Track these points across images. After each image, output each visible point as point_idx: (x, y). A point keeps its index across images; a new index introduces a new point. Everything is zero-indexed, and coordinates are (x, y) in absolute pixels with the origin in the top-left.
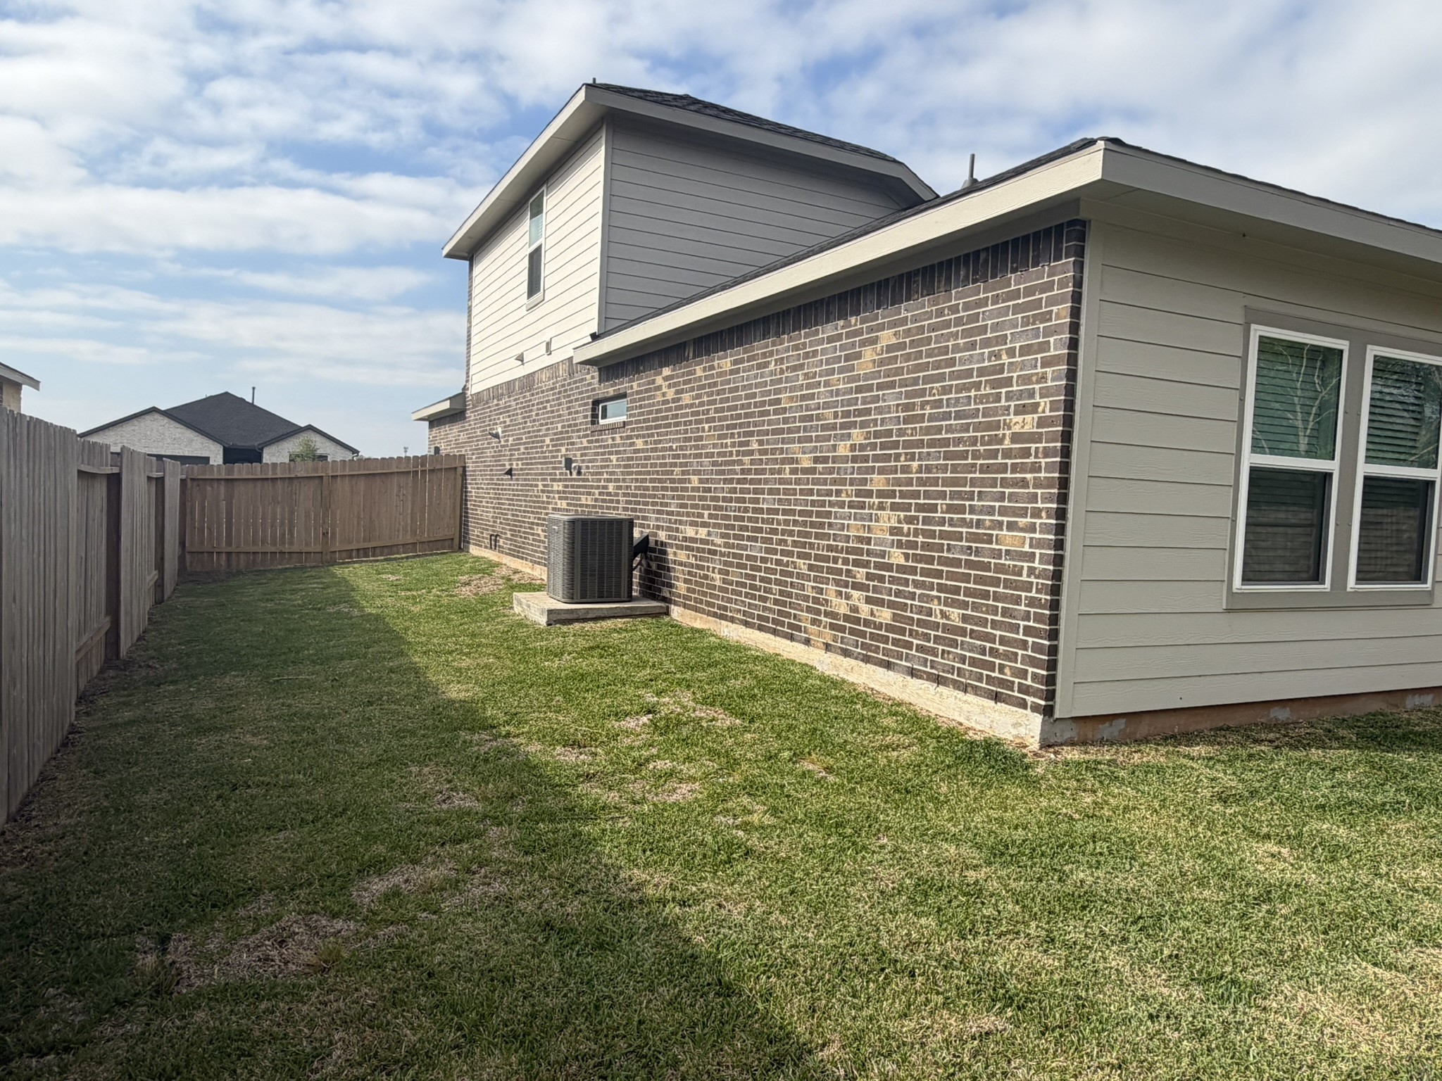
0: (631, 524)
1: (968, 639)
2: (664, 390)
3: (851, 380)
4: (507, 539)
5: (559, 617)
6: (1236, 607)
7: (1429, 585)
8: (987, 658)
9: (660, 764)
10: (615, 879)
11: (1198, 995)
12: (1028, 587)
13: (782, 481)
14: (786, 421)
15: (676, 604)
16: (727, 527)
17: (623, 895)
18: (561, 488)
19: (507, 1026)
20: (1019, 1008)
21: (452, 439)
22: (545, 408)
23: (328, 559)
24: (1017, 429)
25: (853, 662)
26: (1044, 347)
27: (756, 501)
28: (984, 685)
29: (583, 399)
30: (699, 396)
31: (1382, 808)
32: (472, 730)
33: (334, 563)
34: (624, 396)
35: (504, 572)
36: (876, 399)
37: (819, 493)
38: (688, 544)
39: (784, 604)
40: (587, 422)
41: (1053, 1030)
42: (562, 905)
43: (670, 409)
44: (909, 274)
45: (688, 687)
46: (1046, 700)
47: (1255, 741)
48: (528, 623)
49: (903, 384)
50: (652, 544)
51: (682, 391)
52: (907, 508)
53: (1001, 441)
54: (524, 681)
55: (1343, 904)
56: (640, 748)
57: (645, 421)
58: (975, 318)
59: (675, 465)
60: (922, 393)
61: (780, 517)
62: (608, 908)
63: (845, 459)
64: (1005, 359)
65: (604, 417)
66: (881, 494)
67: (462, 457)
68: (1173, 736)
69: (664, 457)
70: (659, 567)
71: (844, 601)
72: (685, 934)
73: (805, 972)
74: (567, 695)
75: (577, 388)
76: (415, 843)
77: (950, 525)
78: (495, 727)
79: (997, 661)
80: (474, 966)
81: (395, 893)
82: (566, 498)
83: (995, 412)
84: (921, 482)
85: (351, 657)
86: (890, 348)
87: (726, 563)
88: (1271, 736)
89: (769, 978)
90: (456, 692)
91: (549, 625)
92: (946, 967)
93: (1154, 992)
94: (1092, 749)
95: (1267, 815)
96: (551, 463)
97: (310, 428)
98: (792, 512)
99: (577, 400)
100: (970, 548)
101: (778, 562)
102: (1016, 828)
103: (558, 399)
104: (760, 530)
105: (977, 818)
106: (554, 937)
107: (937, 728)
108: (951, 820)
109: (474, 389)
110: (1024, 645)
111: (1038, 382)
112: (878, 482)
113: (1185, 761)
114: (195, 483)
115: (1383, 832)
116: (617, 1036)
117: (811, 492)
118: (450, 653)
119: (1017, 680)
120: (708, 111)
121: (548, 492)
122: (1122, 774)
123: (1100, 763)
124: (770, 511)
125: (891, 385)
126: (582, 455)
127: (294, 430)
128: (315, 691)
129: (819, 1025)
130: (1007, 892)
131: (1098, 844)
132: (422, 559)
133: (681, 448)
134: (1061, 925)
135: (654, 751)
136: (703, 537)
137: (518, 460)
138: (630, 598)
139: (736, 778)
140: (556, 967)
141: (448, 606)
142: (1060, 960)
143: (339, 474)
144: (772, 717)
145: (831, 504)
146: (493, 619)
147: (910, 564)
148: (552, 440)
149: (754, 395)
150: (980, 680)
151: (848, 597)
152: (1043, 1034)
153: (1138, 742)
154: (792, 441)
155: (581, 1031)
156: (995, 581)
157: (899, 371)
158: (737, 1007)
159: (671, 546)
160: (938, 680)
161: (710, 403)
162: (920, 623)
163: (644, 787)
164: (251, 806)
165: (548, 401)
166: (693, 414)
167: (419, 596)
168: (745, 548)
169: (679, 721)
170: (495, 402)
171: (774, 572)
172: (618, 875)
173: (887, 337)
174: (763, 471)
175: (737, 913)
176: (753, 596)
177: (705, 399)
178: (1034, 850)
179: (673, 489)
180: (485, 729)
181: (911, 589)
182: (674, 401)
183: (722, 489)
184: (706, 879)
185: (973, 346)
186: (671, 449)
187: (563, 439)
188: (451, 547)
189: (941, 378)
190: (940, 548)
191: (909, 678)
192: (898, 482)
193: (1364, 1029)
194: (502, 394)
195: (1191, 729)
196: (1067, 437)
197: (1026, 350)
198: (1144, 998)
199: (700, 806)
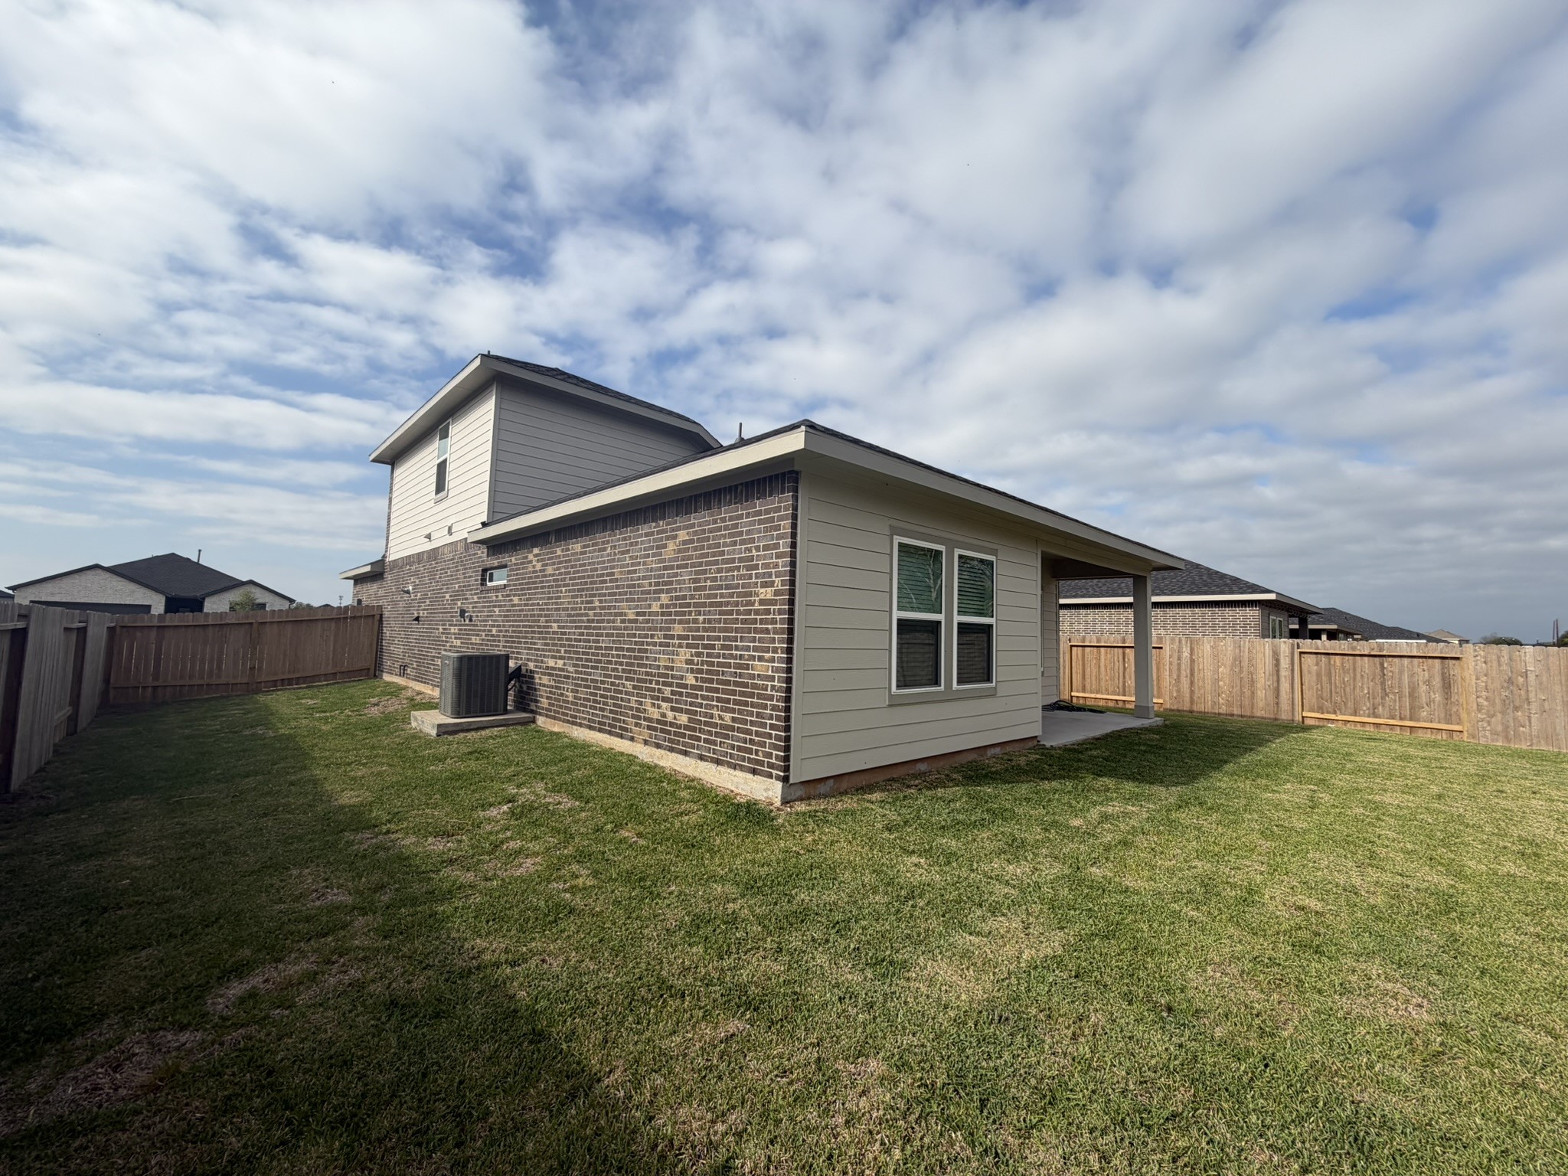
0: (507, 658)
1: (736, 734)
2: (534, 563)
3: (661, 561)
4: (413, 668)
5: (447, 730)
6: (895, 703)
7: (994, 684)
8: (748, 746)
9: (512, 844)
10: (459, 950)
11: (869, 976)
12: (771, 698)
13: (615, 628)
14: (618, 587)
15: (540, 714)
16: (577, 659)
17: (464, 964)
18: (456, 631)
19: (336, 1111)
20: (755, 1010)
21: (371, 594)
22: (446, 573)
23: (254, 688)
24: (762, 597)
25: (663, 752)
26: (776, 546)
27: (598, 641)
28: (746, 764)
29: (475, 567)
30: (558, 569)
31: (974, 824)
32: (356, 830)
33: (258, 691)
34: (505, 566)
35: (409, 694)
36: (676, 575)
37: (640, 636)
38: (549, 672)
39: (616, 713)
40: (477, 585)
41: (777, 1023)
42: (409, 982)
43: (538, 577)
44: (696, 496)
45: (543, 779)
46: (784, 772)
47: (909, 787)
48: (421, 735)
49: (693, 565)
50: (523, 671)
51: (547, 565)
52: (696, 646)
53: (753, 604)
54: (410, 784)
55: (953, 894)
56: (498, 832)
57: (520, 584)
58: (736, 526)
59: (541, 616)
60: (705, 572)
61: (614, 652)
62: (449, 978)
63: (656, 614)
64: (754, 553)
65: (491, 580)
66: (680, 637)
67: (380, 607)
68: (862, 788)
69: (533, 610)
70: (529, 688)
71: (656, 710)
72: (511, 992)
73: (603, 1008)
74: (445, 795)
75: (471, 559)
76: (282, 942)
77: (724, 658)
78: (377, 826)
79: (754, 748)
80: (316, 1056)
81: (253, 994)
82: (460, 639)
83: (749, 585)
84: (705, 630)
85: (256, 774)
86: (685, 542)
87: (576, 685)
88: (917, 782)
89: (574, 1019)
90: (348, 798)
91: (438, 735)
92: (707, 985)
93: (843, 978)
94: (813, 802)
95: (914, 836)
96: (449, 612)
97: (251, 582)
98: (622, 649)
99: (470, 568)
100: (736, 673)
101: (613, 684)
102: (763, 866)
103: (456, 567)
104: (600, 661)
105: (738, 862)
106: (397, 1012)
107: (717, 796)
108: (719, 865)
109: (391, 558)
110: (770, 736)
111: (774, 568)
112: (678, 629)
113: (868, 805)
114: (125, 630)
115: (975, 840)
116: (438, 1100)
117: (634, 635)
118: (349, 764)
119: (766, 760)
120: (570, 380)
121: (447, 634)
122: (831, 817)
123: (817, 812)
124: (607, 648)
125: (686, 566)
126: (473, 607)
127: (235, 584)
128: (213, 808)
129: (609, 1055)
130: (753, 916)
131: (814, 871)
132: (340, 685)
133: (546, 604)
134: (787, 937)
135: (509, 834)
136: (560, 666)
137: (424, 610)
138: (506, 712)
139: (569, 851)
140: (394, 1043)
141: (356, 724)
142: (784, 965)
143: (268, 620)
144: (602, 797)
145: (648, 644)
146: (392, 733)
147: (699, 684)
148: (451, 596)
149: (596, 569)
150: (744, 761)
151: (659, 707)
152: (770, 1027)
153: (842, 794)
154: (621, 601)
155: (405, 1102)
156: (752, 695)
157: (690, 558)
158: (545, 1051)
159: (538, 673)
160: (718, 762)
161: (566, 573)
162: (706, 724)
163: (496, 865)
164: (116, 929)
165: (448, 568)
166: (554, 581)
167: (331, 716)
168: (589, 674)
169: (532, 807)
170: (408, 567)
171: (609, 690)
172: (462, 947)
173: (683, 535)
174: (602, 621)
175: (556, 964)
176: (595, 708)
177: (563, 570)
178: (773, 881)
179: (539, 633)
180: (369, 828)
181: (699, 701)
182: (541, 571)
183: (573, 633)
184: (534, 939)
185: (735, 543)
186: (538, 604)
187: (459, 595)
188: (367, 675)
189: (716, 563)
190: (717, 673)
191: (699, 761)
192: (690, 630)
193: (964, 983)
194: (414, 562)
195: (872, 782)
196: (791, 602)
197: (766, 548)
198: (837, 985)
199: (539, 877)
